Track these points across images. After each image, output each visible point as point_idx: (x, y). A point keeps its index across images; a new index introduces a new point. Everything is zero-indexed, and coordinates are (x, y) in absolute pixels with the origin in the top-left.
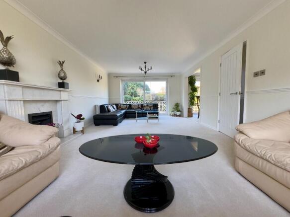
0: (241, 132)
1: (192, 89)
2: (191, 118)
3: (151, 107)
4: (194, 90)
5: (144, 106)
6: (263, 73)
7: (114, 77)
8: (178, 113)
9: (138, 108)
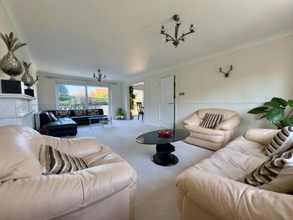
0: (186, 124)
1: (131, 96)
2: (132, 121)
3: (97, 112)
4: (133, 97)
5: (90, 113)
6: (183, 94)
7: (46, 77)
8: (122, 117)
9: (83, 114)
